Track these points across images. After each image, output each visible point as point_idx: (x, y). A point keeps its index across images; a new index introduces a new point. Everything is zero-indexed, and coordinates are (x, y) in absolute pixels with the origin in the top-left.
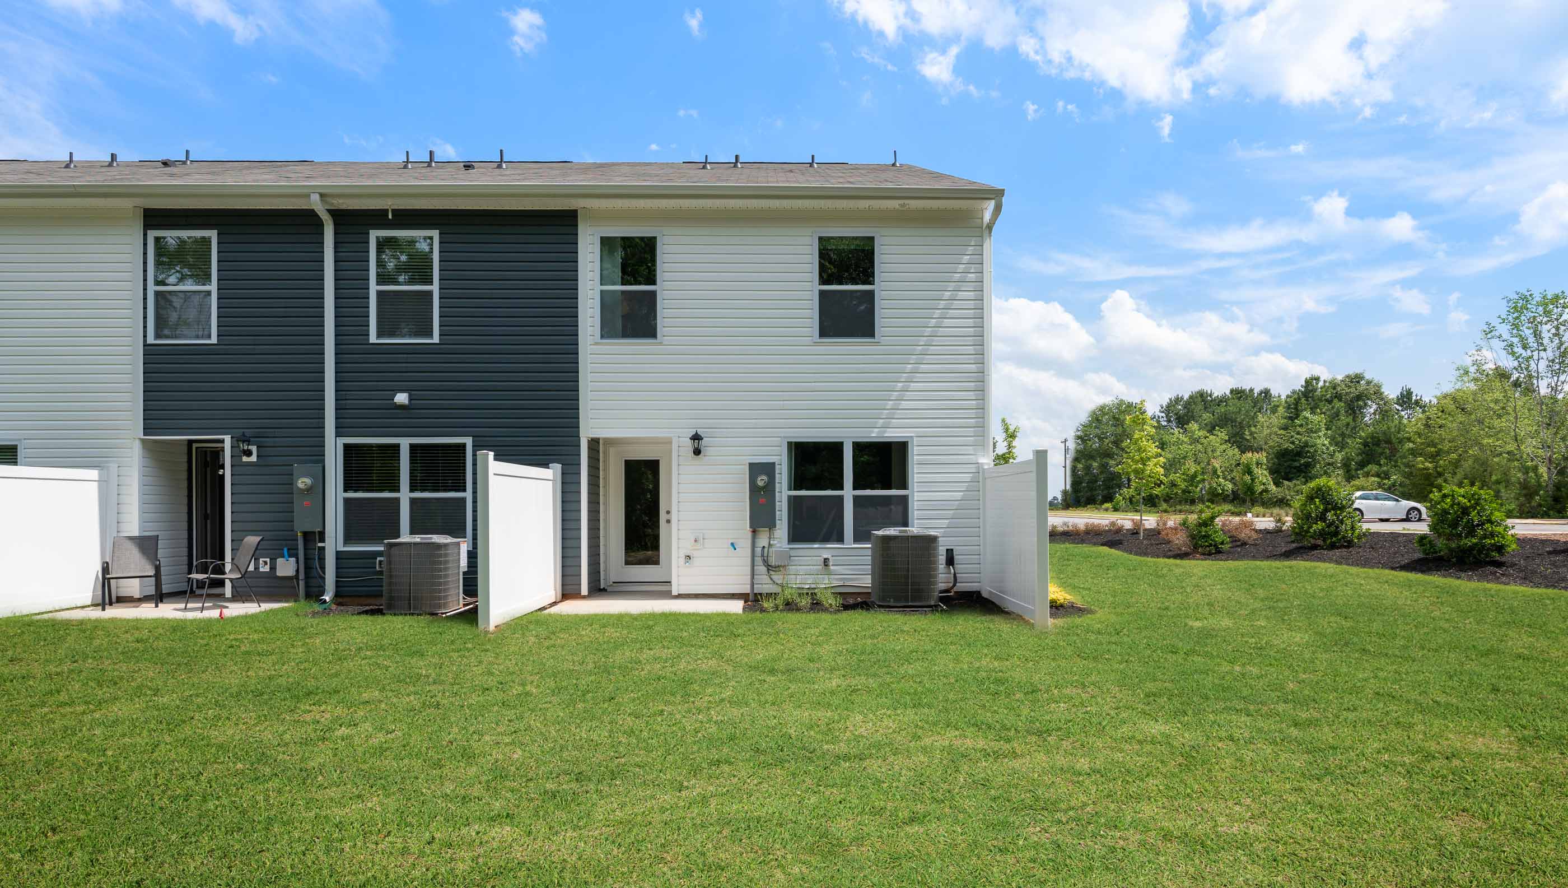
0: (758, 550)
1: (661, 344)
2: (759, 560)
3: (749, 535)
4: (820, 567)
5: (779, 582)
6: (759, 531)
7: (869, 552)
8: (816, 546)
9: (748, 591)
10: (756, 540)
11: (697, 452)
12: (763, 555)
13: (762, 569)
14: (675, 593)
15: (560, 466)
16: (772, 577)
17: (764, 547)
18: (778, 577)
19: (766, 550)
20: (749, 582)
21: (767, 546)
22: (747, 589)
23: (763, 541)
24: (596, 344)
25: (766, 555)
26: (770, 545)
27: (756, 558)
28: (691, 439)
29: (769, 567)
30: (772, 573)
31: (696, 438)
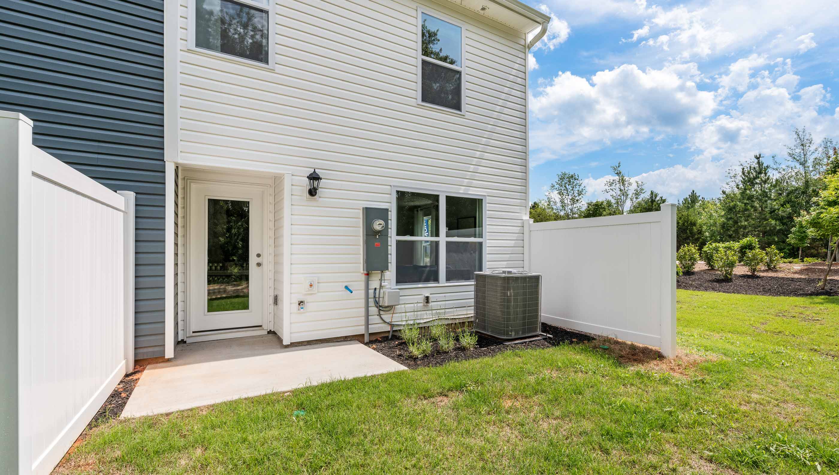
0: (371, 292)
1: (272, 71)
2: (371, 302)
3: (363, 277)
4: (422, 304)
5: (388, 321)
6: (372, 273)
7: (472, 288)
8: (420, 286)
9: (363, 332)
10: (370, 282)
11: (312, 192)
12: (375, 297)
13: (373, 310)
14: (286, 342)
15: (132, 195)
16: (382, 316)
17: (375, 289)
18: (387, 317)
19: (377, 291)
20: (363, 322)
21: (378, 287)
22: (361, 330)
23: (374, 284)
24: (189, 51)
25: (377, 296)
26: (381, 286)
27: (370, 300)
28: (308, 177)
29: (381, 308)
30: (382, 312)
31: (314, 177)
